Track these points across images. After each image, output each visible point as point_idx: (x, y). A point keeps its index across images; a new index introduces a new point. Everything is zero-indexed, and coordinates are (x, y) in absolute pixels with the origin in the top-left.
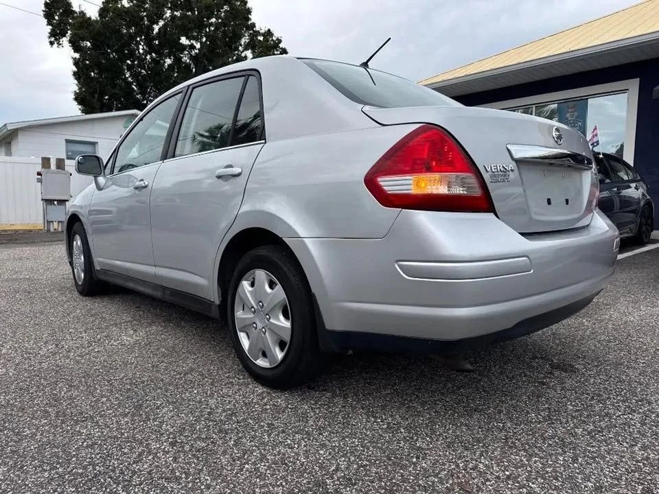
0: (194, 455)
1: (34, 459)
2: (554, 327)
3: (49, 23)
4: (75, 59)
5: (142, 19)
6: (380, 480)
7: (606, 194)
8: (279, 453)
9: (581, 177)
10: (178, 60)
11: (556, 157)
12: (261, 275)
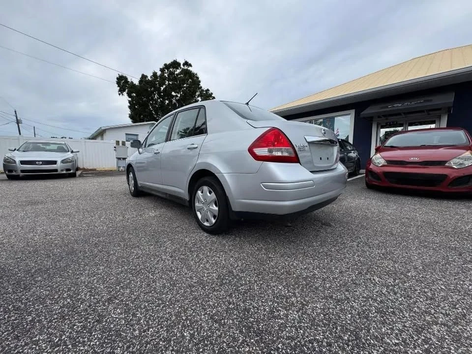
0: (180, 261)
1: (115, 263)
2: (322, 209)
3: (118, 86)
4: (129, 101)
5: (156, 84)
6: (255, 270)
7: (342, 155)
8: (214, 260)
9: (333, 149)
10: (171, 101)
11: (323, 141)
12: (206, 188)
